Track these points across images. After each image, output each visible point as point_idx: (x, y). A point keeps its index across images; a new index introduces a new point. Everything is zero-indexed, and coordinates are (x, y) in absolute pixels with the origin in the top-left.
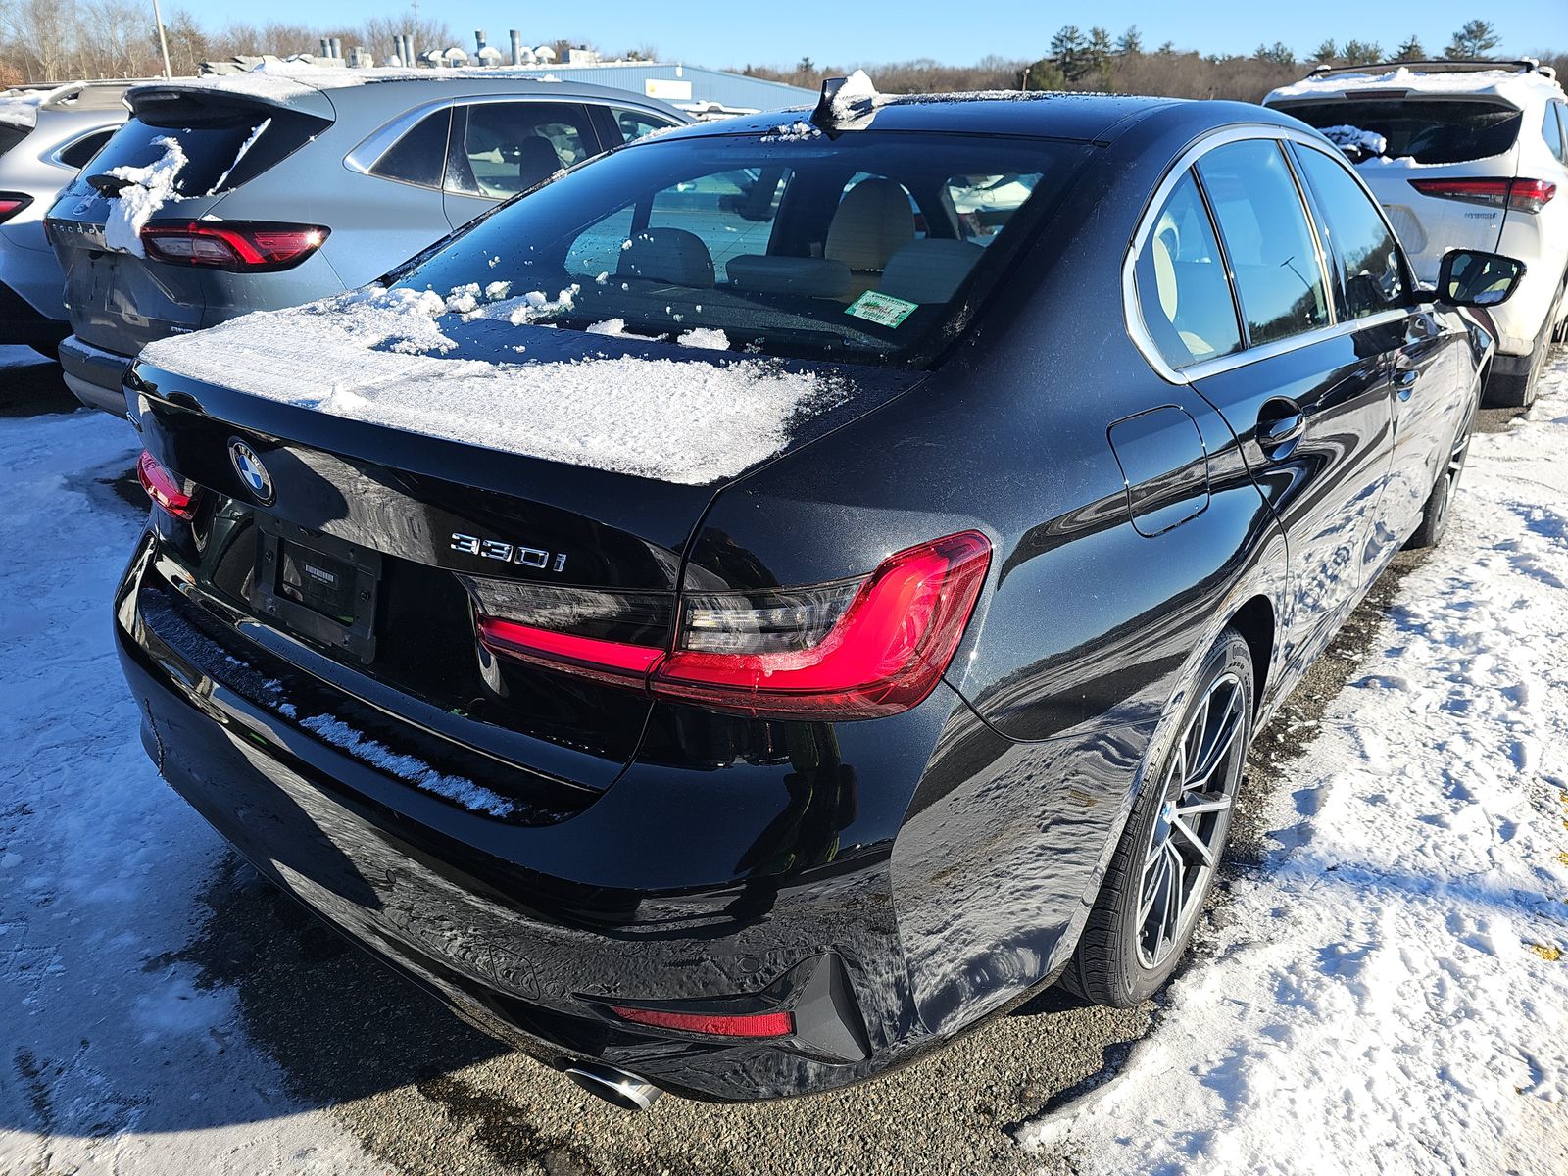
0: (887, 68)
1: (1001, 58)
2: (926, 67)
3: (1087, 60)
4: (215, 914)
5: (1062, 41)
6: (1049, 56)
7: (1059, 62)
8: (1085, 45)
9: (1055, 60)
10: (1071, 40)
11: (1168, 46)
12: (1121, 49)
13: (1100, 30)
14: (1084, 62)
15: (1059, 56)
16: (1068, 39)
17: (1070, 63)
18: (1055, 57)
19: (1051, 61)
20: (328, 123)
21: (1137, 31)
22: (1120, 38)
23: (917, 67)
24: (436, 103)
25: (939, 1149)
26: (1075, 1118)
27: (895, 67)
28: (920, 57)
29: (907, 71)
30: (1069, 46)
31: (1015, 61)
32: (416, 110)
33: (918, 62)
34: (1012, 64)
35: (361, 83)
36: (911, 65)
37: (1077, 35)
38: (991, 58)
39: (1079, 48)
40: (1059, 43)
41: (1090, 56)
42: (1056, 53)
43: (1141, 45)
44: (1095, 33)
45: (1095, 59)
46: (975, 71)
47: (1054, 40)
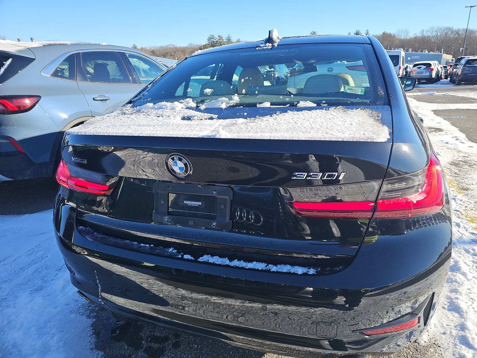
0: (160, 47)
1: (194, 44)
2: (172, 47)
3: (218, 44)
4: (103, 353)
5: (210, 39)
6: (208, 43)
7: (210, 45)
8: (217, 40)
9: (209, 44)
10: (213, 38)
11: (239, 40)
12: (227, 41)
13: (220, 36)
14: (217, 44)
15: (210, 43)
16: (212, 38)
17: (214, 45)
18: (209, 43)
19: (208, 44)
20: (33, 60)
21: (230, 36)
22: (226, 38)
23: (169, 47)
24: (70, 52)
25: (401, 353)
26: (428, 331)
27: (163, 47)
28: (170, 44)
29: (166, 48)
30: (213, 40)
31: (198, 44)
32: (63, 55)
33: (169, 45)
34: (197, 45)
35: (41, 45)
36: (168, 46)
37: (214, 37)
38: (191, 44)
39: (215, 41)
40: (209, 39)
41: (219, 43)
42: (209, 42)
43: (232, 40)
44: (219, 37)
45: (220, 44)
46: (187, 47)
47: (208, 39)
